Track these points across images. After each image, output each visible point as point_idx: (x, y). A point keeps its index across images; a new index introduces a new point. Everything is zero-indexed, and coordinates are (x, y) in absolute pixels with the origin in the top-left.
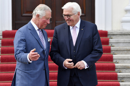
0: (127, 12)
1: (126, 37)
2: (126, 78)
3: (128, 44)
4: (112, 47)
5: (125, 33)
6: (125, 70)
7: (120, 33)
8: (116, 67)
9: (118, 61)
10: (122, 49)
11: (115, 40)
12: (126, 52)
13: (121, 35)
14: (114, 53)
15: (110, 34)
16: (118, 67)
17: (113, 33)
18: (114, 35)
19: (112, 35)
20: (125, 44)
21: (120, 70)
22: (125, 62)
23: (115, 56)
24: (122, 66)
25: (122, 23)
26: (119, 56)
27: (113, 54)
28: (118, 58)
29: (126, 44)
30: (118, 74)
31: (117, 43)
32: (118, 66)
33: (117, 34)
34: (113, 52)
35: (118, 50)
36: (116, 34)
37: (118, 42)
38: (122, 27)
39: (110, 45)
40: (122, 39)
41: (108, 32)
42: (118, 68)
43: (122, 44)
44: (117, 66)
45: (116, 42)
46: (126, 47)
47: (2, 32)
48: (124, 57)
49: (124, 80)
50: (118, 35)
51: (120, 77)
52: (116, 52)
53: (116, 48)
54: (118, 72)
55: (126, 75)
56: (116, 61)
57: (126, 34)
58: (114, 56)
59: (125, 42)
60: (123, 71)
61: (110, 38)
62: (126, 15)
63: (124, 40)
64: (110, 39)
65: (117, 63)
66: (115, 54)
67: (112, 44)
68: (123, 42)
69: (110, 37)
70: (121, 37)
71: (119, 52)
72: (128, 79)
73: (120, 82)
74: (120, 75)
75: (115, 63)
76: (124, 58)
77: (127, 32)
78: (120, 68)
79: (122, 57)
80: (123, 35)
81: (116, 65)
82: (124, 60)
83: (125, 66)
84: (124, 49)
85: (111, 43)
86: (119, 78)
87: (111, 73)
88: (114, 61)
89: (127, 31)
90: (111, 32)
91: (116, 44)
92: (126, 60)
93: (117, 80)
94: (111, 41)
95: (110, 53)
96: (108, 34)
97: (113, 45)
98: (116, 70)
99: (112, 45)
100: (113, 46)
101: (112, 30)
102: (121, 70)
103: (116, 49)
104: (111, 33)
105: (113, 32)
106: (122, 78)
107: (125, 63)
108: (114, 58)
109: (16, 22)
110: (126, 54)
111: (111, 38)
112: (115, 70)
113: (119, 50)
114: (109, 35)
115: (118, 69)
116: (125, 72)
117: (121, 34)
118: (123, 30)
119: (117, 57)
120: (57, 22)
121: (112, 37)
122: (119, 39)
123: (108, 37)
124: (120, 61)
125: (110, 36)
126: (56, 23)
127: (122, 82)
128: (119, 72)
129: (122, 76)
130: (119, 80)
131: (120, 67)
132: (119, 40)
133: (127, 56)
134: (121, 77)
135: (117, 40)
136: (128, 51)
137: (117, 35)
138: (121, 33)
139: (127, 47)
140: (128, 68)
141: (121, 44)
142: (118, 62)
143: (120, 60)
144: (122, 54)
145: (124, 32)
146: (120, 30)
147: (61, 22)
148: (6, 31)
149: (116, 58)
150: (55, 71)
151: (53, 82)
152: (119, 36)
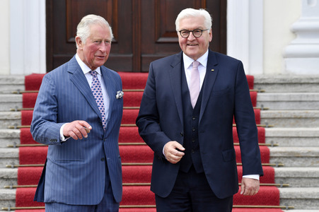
0: (296, 35)
1: (293, 88)
2: (293, 180)
3: (298, 103)
4: (262, 112)
5: (291, 80)
6: (290, 160)
7: (281, 80)
8: (271, 155)
9: (275, 141)
10: (285, 116)
11: (270, 96)
12: (293, 121)
13: (282, 84)
14: (267, 124)
15: (259, 82)
16: (275, 155)
17: (264, 79)
18: (267, 84)
19: (263, 84)
20: (291, 104)
21: (280, 160)
22: (292, 144)
23: (270, 132)
24: (284, 153)
25: (286, 59)
26: (278, 132)
27: (265, 127)
28: (275, 135)
29: (295, 104)
30: (276, 169)
31: (274, 102)
32: (276, 153)
33: (275, 82)
34: (266, 121)
35: (277, 117)
36: (272, 82)
37: (276, 100)
38: (286, 66)
39: (259, 106)
40: (285, 94)
41: (255, 77)
42: (275, 157)
43: (284, 104)
44: (274, 153)
45: (273, 100)
46: (292, 112)
47: (24, 78)
48: (289, 132)
49: (289, 182)
50: (276, 86)
51: (279, 176)
52: (272, 121)
53: (271, 113)
54: (275, 166)
55: (294, 173)
56: (272, 142)
57: (293, 82)
58: (267, 129)
59: (292, 100)
60: (286, 164)
61: (258, 92)
62: (294, 42)
63: (290, 96)
64: (259, 94)
65: (274, 146)
66: (269, 127)
67: (262, 103)
68: (288, 100)
69: (260, 89)
70: (282, 88)
71: (277, 122)
72: (297, 181)
73: (279, 186)
74: (280, 172)
75: (270, 146)
76: (290, 135)
77: (297, 79)
78: (280, 157)
79: (285, 132)
80: (287, 86)
81: (272, 149)
82: (290, 141)
83: (292, 153)
84: (289, 116)
85: (260, 102)
86: (278, 178)
88: (268, 142)
89: (296, 77)
90: (261, 78)
91: (272, 104)
92: (294, 140)
93: (274, 183)
94: (261, 97)
95: (260, 123)
96: (255, 82)
97: (265, 107)
98: (272, 162)
99: (262, 106)
100: (264, 109)
101: (264, 74)
102: (283, 162)
103: (272, 116)
104: (261, 80)
105: (265, 77)
106: (284, 178)
107: (290, 146)
108: (266, 135)
109: (55, 56)
110: (293, 126)
111: (262, 92)
112: (268, 162)
113: (279, 118)
114: (258, 84)
115: (276, 160)
116: (291, 166)
117: (282, 82)
118: (288, 75)
119: (274, 132)
120: (143, 56)
121: (264, 88)
122: (279, 94)
123: (256, 89)
124: (280, 142)
125: (260, 87)
126: (141, 58)
127: (284, 187)
128: (279, 166)
129: (284, 173)
130: (277, 182)
131: (280, 155)
132: (278, 96)
133: (295, 132)
134: (282, 176)
135: (275, 96)
136: (299, 120)
137: (273, 84)
138: (284, 80)
139: (296, 111)
140: (298, 157)
141: (283, 105)
142: (275, 144)
143: (281, 139)
144: (284, 126)
145: (289, 78)
146: (280, 74)
147: (152, 56)
148: (34, 74)
149: (272, 135)
151: (134, 188)
152: (278, 86)
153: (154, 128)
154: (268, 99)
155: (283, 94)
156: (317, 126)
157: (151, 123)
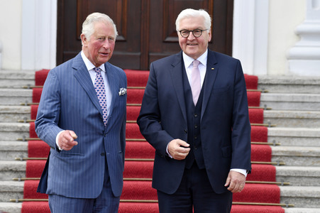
0: (300, 38)
1: (296, 89)
2: (294, 178)
3: (300, 104)
4: (265, 112)
5: (295, 81)
6: (292, 160)
7: (284, 81)
8: (273, 154)
9: (277, 140)
10: (288, 116)
11: (274, 96)
12: (295, 121)
13: (285, 85)
14: (269, 123)
15: (263, 82)
16: (277, 154)
17: (268, 80)
18: (271, 85)
19: (267, 84)
20: (294, 105)
21: (281, 159)
22: (294, 144)
23: (273, 131)
24: (286, 152)
25: (289, 61)
26: (281, 131)
27: (268, 126)
28: (277, 135)
29: (297, 104)
30: (278, 168)
31: (277, 102)
32: (278, 152)
33: (279, 82)
34: (269, 120)
35: (279, 116)
36: (276, 83)
37: (279, 100)
38: (289, 68)
39: (262, 106)
40: (288, 95)
41: (259, 78)
42: (277, 156)
43: (287, 104)
44: (276, 152)
45: (276, 100)
46: (295, 112)
47: (34, 73)
48: (291, 132)
49: (290, 181)
50: (279, 87)
51: (280, 174)
52: (274, 121)
53: (274, 113)
54: (276, 165)
55: (294, 171)
56: (274, 141)
57: (296, 83)
58: (269, 129)
59: (294, 100)
60: (288, 163)
61: (262, 92)
62: (297, 44)
63: (293, 96)
64: (262, 94)
65: (276, 145)
66: (271, 127)
67: (265, 103)
68: (291, 100)
69: (264, 89)
70: (285, 89)
71: (280, 122)
72: (298, 180)
73: (280, 185)
74: (281, 171)
75: (272, 145)
76: (292, 135)
77: (300, 80)
78: (281, 156)
79: (287, 132)
80: (290, 87)
81: (274, 148)
82: (291, 140)
83: (293, 152)
84: (292, 116)
85: (264, 101)
86: (278, 176)
87: (263, 166)
88: (270, 141)
89: (299, 78)
90: (265, 78)
91: (276, 104)
92: (296, 140)
93: (275, 181)
94: (264, 97)
95: (262, 123)
96: (259, 82)
97: (268, 107)
98: (274, 160)
99: (265, 106)
100: (267, 109)
101: (268, 75)
102: (284, 161)
103: (275, 116)
104: (265, 80)
105: (269, 78)
106: (285, 177)
107: (292, 146)
108: (269, 134)
109: (65, 52)
110: (295, 126)
111: (265, 92)
112: (270, 161)
113: (281, 118)
114: (261, 84)
115: (277, 159)
116: (292, 165)
117: (285, 83)
118: (292, 76)
119: (276, 132)
120: (151, 54)
121: (267, 88)
122: (282, 94)
123: (259, 89)
124: (282, 141)
125: (264, 87)
126: (149, 56)
127: (285, 185)
128: (280, 165)
129: (285, 172)
130: (278, 181)
131: (282, 154)
132: (281, 96)
133: (297, 132)
134: (284, 174)
135: (278, 97)
136: (301, 121)
137: (277, 85)
138: (287, 81)
139: (298, 112)
140: (299, 156)
141: (286, 106)
142: (277, 143)
143: (283, 139)
144: (286, 126)
145: (292, 79)
146: (284, 75)
147: (159, 54)
148: (44, 70)
149: (274, 135)
150: (145, 158)
151: (139, 183)
152: (282, 87)
153: (156, 127)
154: (272, 99)
155: (286, 94)
156: (319, 126)
157: (153, 122)
